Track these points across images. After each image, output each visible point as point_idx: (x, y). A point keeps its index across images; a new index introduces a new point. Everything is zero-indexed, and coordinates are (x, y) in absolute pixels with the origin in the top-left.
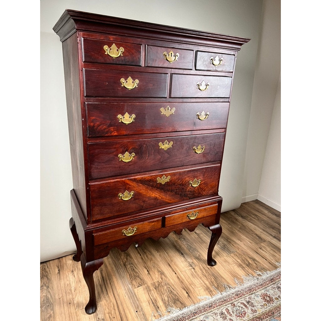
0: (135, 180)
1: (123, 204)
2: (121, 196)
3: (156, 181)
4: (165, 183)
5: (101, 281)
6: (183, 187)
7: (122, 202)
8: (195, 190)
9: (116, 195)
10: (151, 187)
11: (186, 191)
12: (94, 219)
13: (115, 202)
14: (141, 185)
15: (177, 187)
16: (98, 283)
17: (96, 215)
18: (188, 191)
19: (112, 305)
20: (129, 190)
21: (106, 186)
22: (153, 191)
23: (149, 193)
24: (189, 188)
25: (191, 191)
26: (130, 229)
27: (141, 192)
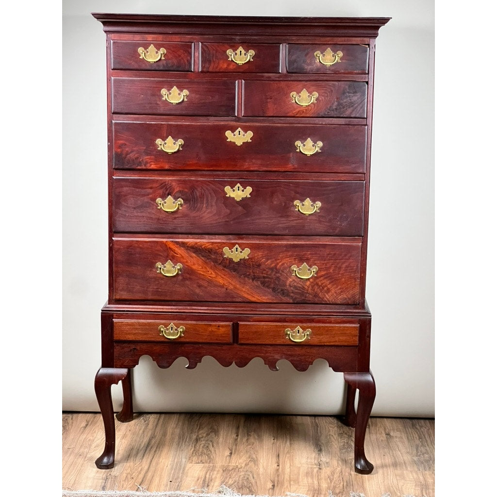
0: (183, 245)
1: (163, 282)
2: (159, 267)
3: (222, 254)
4: (240, 259)
5: (144, 447)
6: (278, 275)
7: (162, 279)
8: (306, 287)
9: (152, 265)
10: (212, 263)
11: (285, 285)
12: (118, 297)
13: (151, 275)
14: (194, 255)
15: (264, 272)
16: (136, 447)
17: (121, 291)
18: (290, 286)
19: (140, 469)
20: (175, 260)
21: (136, 245)
22: (216, 271)
23: (210, 273)
24: (291, 280)
25: (295, 286)
26: (172, 328)
27: (194, 267)
